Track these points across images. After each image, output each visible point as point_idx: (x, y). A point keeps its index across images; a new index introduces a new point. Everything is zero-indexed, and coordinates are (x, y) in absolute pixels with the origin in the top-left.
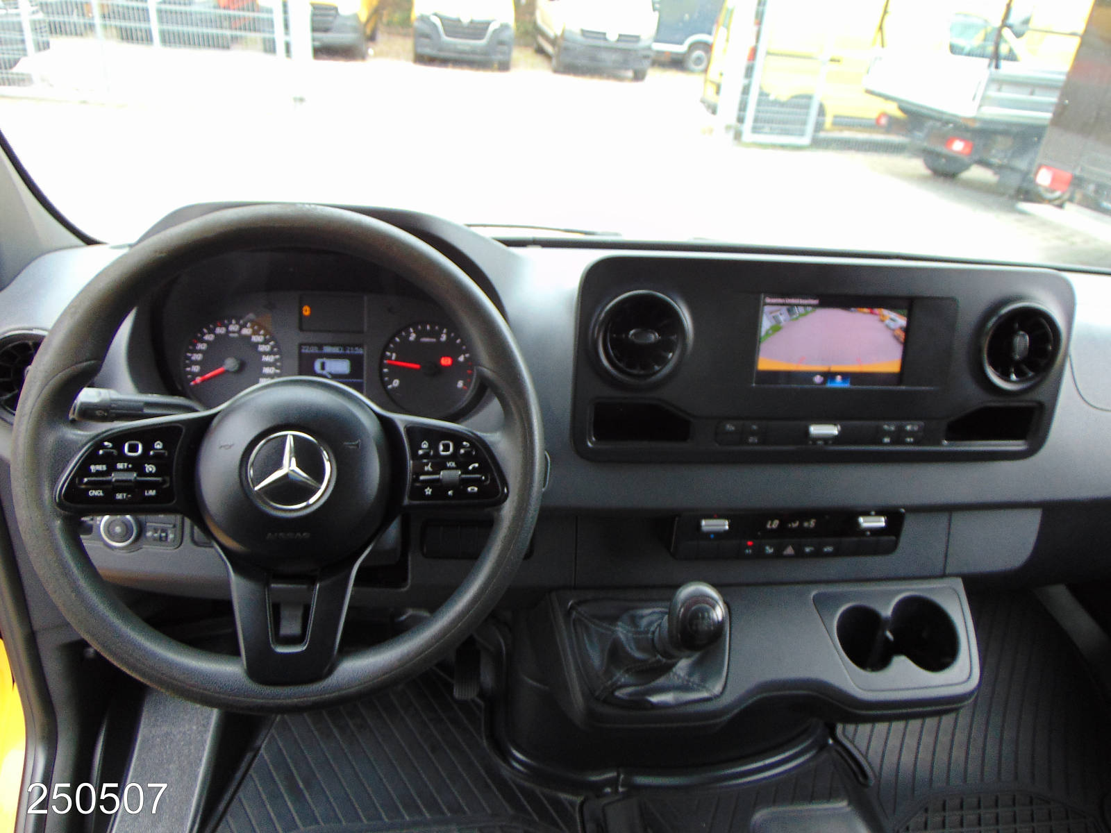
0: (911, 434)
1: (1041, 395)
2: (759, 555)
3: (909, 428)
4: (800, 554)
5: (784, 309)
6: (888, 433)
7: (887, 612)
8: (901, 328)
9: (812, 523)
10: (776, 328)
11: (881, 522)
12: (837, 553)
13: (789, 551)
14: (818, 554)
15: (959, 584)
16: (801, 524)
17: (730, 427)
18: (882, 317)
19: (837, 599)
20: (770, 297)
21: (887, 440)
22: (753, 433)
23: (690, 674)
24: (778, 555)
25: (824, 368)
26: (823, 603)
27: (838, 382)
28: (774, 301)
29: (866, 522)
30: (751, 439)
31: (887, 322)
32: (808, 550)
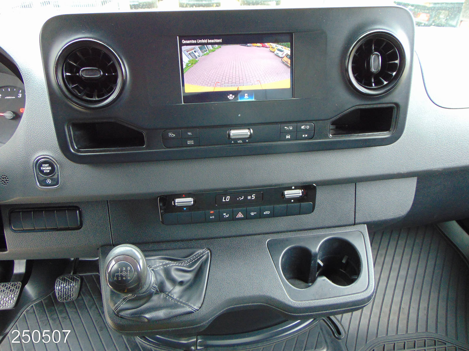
0: (305, 131)
1: (395, 97)
2: (220, 219)
3: (303, 127)
4: (247, 217)
5: (197, 47)
6: (289, 132)
7: (316, 248)
8: (287, 55)
9: (254, 196)
10: (194, 62)
11: (299, 193)
12: (273, 215)
13: (240, 215)
14: (260, 216)
15: (364, 229)
16: (246, 198)
17: (171, 135)
18: (271, 49)
19: (282, 243)
20: (185, 40)
21: (288, 137)
22: (190, 138)
23: (181, 297)
24: (233, 218)
25: (234, 89)
26: (273, 247)
27: (246, 98)
28: (188, 42)
29: (288, 193)
30: (190, 142)
31: (276, 52)
32: (252, 214)
